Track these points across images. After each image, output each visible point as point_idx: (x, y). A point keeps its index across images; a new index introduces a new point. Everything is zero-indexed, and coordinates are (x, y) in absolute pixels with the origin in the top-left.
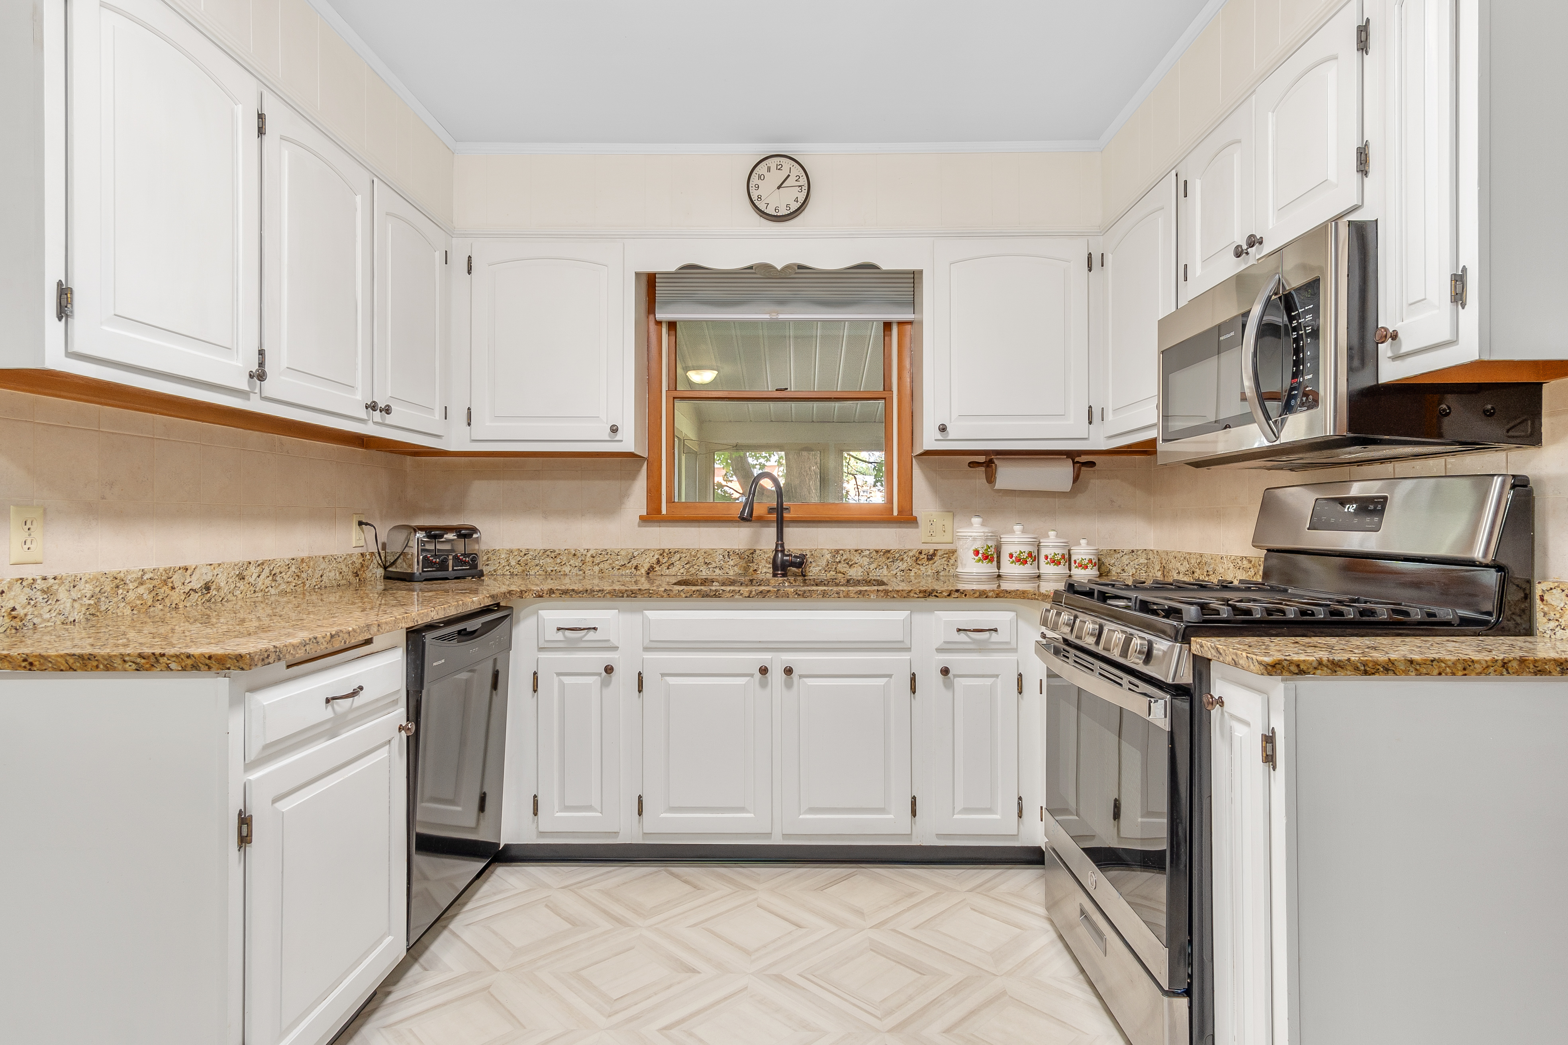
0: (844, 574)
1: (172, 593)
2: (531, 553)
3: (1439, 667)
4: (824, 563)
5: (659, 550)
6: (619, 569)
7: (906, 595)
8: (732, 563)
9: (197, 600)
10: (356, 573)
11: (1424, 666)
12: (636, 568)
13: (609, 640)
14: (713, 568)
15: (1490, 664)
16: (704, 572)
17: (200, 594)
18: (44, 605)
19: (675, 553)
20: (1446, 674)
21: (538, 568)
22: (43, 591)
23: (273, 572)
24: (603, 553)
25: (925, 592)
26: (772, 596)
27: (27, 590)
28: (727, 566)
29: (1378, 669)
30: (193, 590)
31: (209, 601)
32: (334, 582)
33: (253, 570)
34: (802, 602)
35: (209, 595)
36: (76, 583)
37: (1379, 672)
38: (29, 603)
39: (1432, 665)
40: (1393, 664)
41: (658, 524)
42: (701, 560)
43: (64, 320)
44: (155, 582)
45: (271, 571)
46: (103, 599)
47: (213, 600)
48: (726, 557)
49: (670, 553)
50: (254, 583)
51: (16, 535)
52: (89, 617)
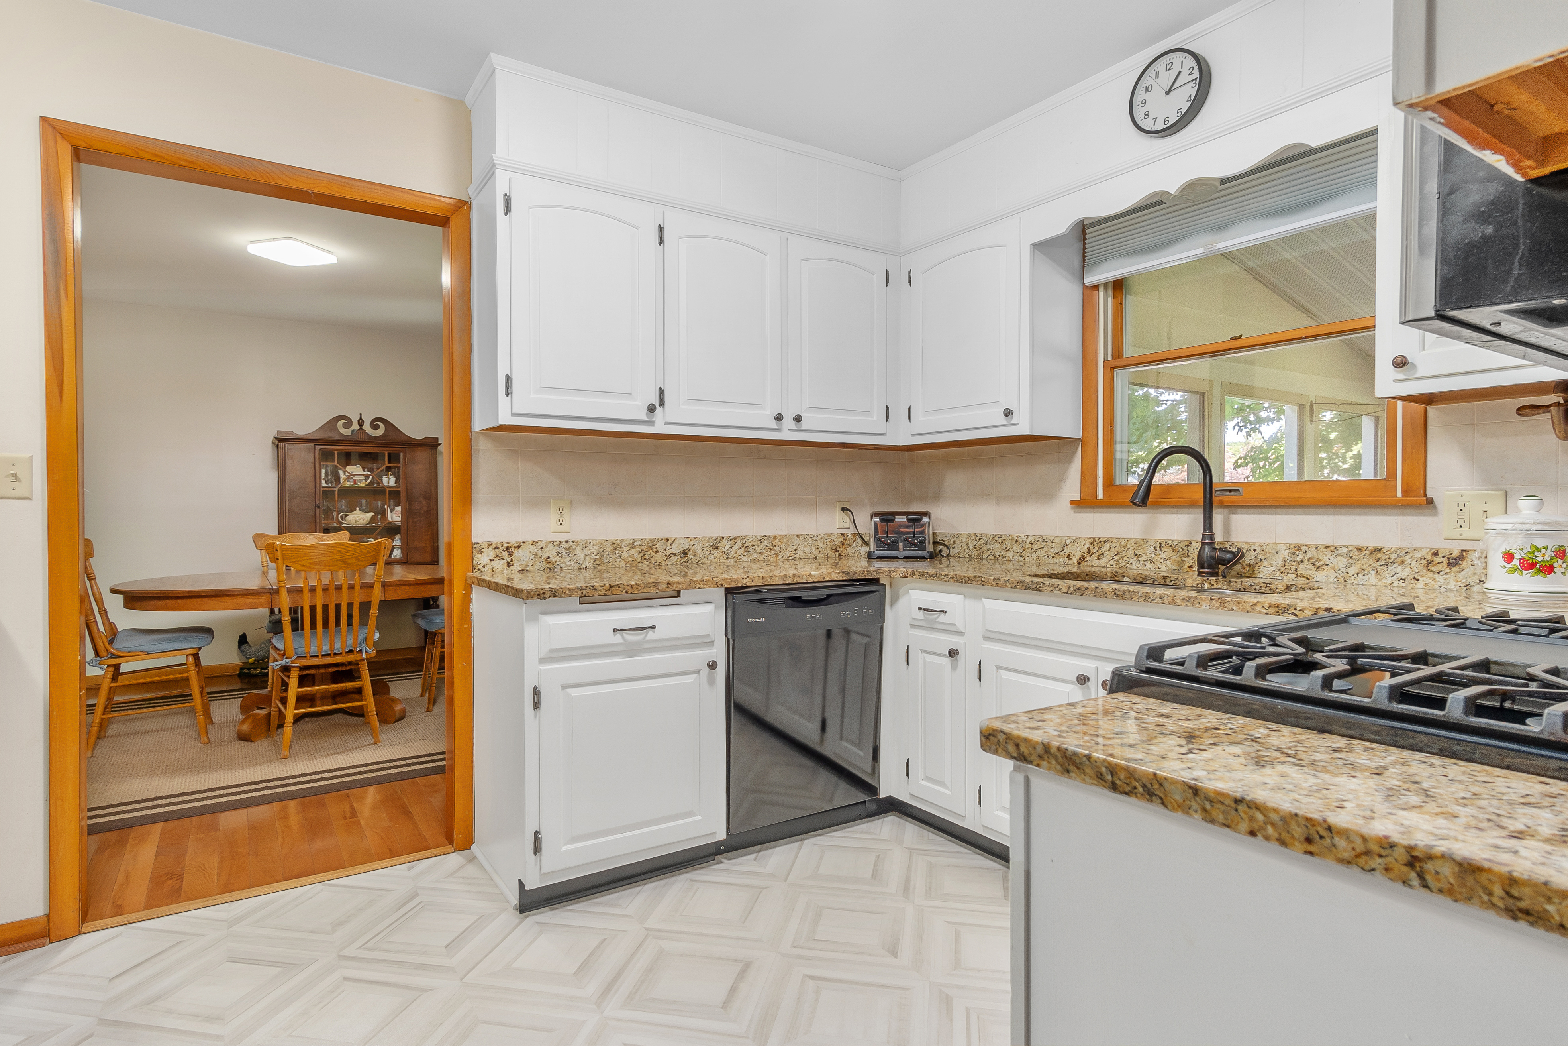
0: (1308, 579)
1: (656, 555)
2: (984, 538)
3: (1252, 819)
4: (1280, 562)
5: (1090, 538)
6: (1053, 557)
7: (1249, 609)
8: (1164, 556)
9: (677, 561)
10: (836, 548)
11: (1219, 806)
12: (1068, 557)
13: (954, 625)
14: (1144, 561)
15: (1375, 848)
16: (1134, 565)
17: (679, 557)
18: (567, 557)
19: (1105, 542)
20: (1267, 838)
21: (989, 552)
22: (566, 549)
23: (745, 545)
24: (1040, 540)
25: (1277, 606)
26: (1090, 594)
27: (556, 548)
28: (1159, 560)
29: (1135, 788)
30: (673, 554)
31: (687, 561)
32: (809, 555)
33: (727, 544)
34: (1120, 605)
35: (686, 558)
36: (587, 545)
37: (1136, 794)
38: (558, 555)
39: (1236, 810)
40: (1161, 785)
41: (1092, 510)
42: (1131, 551)
43: (510, 395)
44: (643, 547)
45: (743, 544)
46: (605, 556)
47: (690, 562)
48: (1158, 548)
49: (1100, 542)
50: (727, 552)
51: (553, 516)
52: (596, 566)
